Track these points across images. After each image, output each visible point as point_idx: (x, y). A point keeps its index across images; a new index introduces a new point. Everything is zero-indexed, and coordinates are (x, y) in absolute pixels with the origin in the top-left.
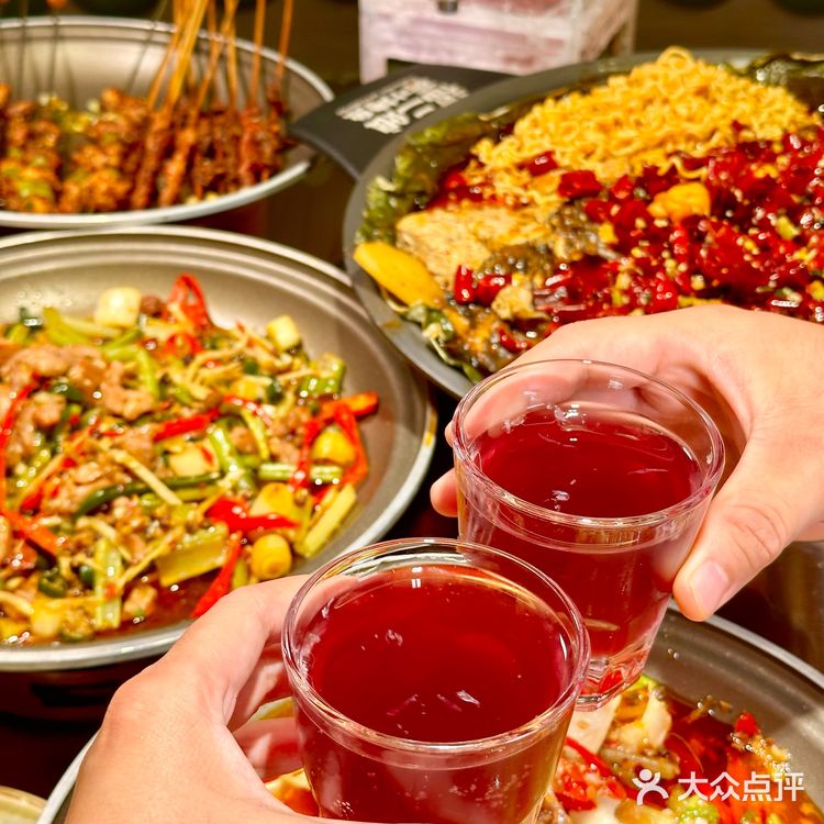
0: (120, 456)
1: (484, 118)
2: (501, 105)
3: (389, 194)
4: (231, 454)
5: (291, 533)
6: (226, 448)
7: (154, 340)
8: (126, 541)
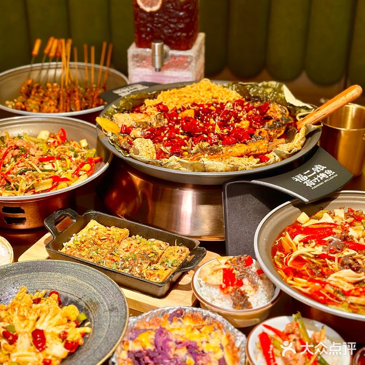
0: (30, 162)
1: (149, 94)
2: (154, 91)
3: (115, 109)
4: (60, 166)
5: (68, 182)
6: (58, 165)
7: (50, 142)
8: (27, 180)
